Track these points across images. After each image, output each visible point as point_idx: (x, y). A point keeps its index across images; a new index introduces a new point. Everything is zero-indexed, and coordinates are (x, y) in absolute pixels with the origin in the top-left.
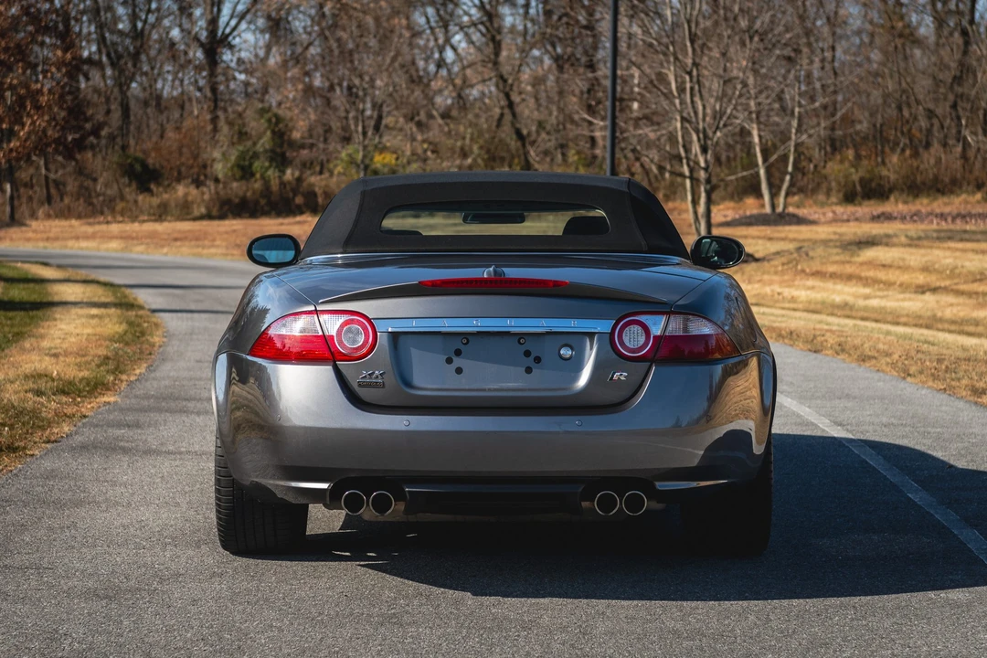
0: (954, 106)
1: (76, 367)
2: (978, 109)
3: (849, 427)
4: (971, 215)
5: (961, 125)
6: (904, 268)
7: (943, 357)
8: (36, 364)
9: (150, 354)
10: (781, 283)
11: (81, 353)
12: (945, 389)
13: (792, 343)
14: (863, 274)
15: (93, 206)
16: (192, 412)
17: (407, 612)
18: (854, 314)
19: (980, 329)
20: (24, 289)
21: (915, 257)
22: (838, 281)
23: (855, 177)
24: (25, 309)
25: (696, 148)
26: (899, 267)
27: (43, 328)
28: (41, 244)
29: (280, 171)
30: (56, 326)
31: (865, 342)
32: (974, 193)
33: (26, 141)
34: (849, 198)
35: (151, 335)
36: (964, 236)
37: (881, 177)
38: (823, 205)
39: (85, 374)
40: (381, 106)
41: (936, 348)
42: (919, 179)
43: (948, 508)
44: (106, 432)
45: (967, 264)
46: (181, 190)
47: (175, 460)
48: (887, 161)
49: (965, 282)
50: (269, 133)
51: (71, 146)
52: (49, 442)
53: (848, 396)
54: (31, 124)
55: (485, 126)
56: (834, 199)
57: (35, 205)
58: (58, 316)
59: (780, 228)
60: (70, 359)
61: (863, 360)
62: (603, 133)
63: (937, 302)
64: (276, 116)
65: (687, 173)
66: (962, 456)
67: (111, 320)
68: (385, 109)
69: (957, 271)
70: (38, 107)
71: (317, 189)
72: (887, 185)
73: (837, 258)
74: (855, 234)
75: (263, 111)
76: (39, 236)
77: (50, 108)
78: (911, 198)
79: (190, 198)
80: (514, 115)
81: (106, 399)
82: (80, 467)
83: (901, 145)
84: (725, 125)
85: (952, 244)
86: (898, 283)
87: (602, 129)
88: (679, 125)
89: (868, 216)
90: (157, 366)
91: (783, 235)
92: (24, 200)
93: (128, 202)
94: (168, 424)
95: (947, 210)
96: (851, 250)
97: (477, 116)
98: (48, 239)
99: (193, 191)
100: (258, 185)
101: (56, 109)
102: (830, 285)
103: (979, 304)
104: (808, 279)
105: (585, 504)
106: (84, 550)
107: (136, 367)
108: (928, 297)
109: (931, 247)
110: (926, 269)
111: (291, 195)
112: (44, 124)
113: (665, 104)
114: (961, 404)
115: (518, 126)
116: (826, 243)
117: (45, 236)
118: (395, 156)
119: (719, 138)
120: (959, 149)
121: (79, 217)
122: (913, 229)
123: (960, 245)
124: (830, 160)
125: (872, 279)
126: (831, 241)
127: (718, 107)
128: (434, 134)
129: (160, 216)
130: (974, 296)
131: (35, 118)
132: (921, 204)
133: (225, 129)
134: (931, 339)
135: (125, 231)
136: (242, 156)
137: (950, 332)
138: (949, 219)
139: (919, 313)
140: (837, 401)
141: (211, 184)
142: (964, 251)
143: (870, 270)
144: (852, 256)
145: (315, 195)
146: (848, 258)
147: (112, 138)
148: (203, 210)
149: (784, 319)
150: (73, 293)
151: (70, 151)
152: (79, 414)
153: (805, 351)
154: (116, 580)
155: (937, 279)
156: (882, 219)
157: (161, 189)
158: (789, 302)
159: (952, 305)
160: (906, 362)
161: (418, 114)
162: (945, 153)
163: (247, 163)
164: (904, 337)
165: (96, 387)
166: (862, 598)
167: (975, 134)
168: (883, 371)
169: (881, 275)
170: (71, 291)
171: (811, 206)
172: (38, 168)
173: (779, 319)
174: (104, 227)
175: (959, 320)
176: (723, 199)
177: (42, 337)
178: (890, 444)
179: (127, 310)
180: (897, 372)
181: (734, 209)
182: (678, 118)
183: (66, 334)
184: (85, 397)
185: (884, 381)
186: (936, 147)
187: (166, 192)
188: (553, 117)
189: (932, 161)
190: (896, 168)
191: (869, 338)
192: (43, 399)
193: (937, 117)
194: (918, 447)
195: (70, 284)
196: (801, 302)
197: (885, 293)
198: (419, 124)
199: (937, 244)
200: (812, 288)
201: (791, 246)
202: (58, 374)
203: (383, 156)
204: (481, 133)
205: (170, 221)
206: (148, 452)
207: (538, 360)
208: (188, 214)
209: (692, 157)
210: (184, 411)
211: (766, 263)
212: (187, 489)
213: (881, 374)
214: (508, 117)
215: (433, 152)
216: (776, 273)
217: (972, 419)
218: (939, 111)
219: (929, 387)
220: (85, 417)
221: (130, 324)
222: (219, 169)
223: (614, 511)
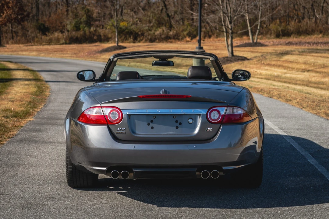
0: (312, 5)
1: (20, 106)
2: (320, 6)
3: (285, 130)
4: (319, 43)
5: (315, 12)
6: (298, 63)
7: (314, 100)
8: (6, 105)
9: (45, 100)
10: (256, 68)
11: (21, 100)
12: (316, 113)
13: (262, 94)
14: (284, 65)
15: (27, 40)
16: (59, 125)
17: (134, 214)
18: (281, 80)
19: (324, 86)
20: (3, 73)
21: (301, 59)
22: (276, 67)
23: (280, 29)
24: (3, 82)
25: (228, 22)
26: (296, 63)
27: (9, 89)
28: (10, 53)
29: (89, 28)
30: (13, 89)
31: (287, 94)
32: (319, 34)
33: (5, 18)
34: (278, 36)
35: (46, 91)
36: (317, 51)
37: (288, 29)
38: (269, 38)
39: (23, 109)
40: (122, 7)
41: (311, 96)
42: (301, 30)
43: (322, 166)
44: (29, 134)
45: (319, 61)
46: (56, 34)
47: (53, 146)
48: (290, 24)
49: (318, 68)
50: (85, 15)
51: (20, 20)
52: (9, 138)
53: (283, 117)
54: (6, 13)
55: (157, 13)
56: (273, 37)
57: (8, 40)
58: (14, 85)
59: (255, 48)
60: (18, 103)
61: (287, 101)
62: (197, 17)
63: (309, 75)
64: (88, 9)
65: (225, 30)
66: (325, 143)
67: (32, 86)
68: (124, 7)
69: (315, 64)
70: (8, 7)
71: (101, 34)
72: (290, 32)
73: (275, 59)
74: (280, 50)
75: (83, 8)
76: (9, 50)
77: (13, 8)
78: (298, 36)
79: (59, 37)
80: (167, 9)
81: (29, 119)
82: (20, 149)
83: (295, 18)
84: (237, 15)
85: (314, 54)
86: (296, 68)
87: (196, 16)
88: (222, 14)
89: (285, 43)
90: (47, 105)
91: (256, 51)
92: (4, 38)
93: (39, 38)
94: (51, 130)
95: (310, 40)
96: (279, 56)
97: (154, 9)
98: (12, 51)
99: (60, 35)
100: (82, 33)
101: (14, 8)
102: (273, 69)
103: (323, 76)
104: (265, 67)
105: (197, 173)
106: (20, 186)
107: (40, 105)
108: (306, 73)
109: (306, 55)
110: (305, 63)
111: (93, 36)
112: (10, 13)
113: (217, 7)
114: (322, 120)
115: (168, 13)
116: (271, 54)
117: (11, 50)
118: (127, 23)
119: (235, 19)
120: (314, 19)
121: (23, 43)
122: (300, 48)
123: (316, 55)
124: (271, 23)
125: (287, 66)
126: (273, 53)
127: (235, 9)
128: (140, 15)
129: (50, 43)
130: (322, 73)
131: (8, 11)
132: (302, 38)
133: (71, 14)
134: (309, 92)
135: (38, 49)
136: (76, 23)
137: (315, 87)
138: (312, 45)
139: (303, 79)
140: (280, 119)
141: (66, 32)
142: (317, 57)
143: (286, 63)
144: (280, 58)
145: (100, 36)
146: (279, 59)
147: (33, 16)
148: (64, 41)
149: (259, 84)
150: (19, 75)
151: (19, 22)
152: (20, 126)
153: (267, 97)
154: (31, 200)
155: (309, 67)
156: (289, 44)
157: (50, 34)
158: (260, 75)
159: (314, 76)
160: (302, 102)
161: (135, 8)
162: (309, 21)
163: (78, 25)
164: (300, 91)
165: (26, 114)
166: (296, 207)
167: (319, 14)
168: (294, 106)
169: (290, 65)
170: (19, 74)
171: (265, 39)
172: (9, 27)
173: (257, 84)
174: (31, 47)
175: (317, 82)
176: (236, 37)
177: (8, 93)
178: (300, 138)
179: (38, 82)
180: (299, 106)
181: (240, 40)
182: (222, 12)
183: (17, 92)
184: (22, 118)
185: (295, 110)
186: (306, 20)
187: (51, 35)
188: (179, 10)
189: (305, 24)
190: (293, 26)
191: (288, 92)
192: (8, 120)
193: (307, 9)
194: (309, 139)
195: (19, 71)
196: (264, 75)
197: (292, 72)
198: (135, 12)
199: (308, 54)
200: (267, 70)
201: (259, 55)
202: (13, 109)
203: (123, 23)
204: (155, 15)
205: (53, 45)
206: (44, 142)
207: (180, 124)
208: (59, 42)
209: (226, 25)
210: (56, 124)
211: (251, 61)
212: (57, 158)
213: (294, 107)
214: (165, 10)
215: (140, 21)
216: (255, 64)
217: (327, 127)
218: (307, 7)
219: (311, 113)
220: (22, 127)
221: (39, 87)
222: (69, 27)
223: (208, 177)
